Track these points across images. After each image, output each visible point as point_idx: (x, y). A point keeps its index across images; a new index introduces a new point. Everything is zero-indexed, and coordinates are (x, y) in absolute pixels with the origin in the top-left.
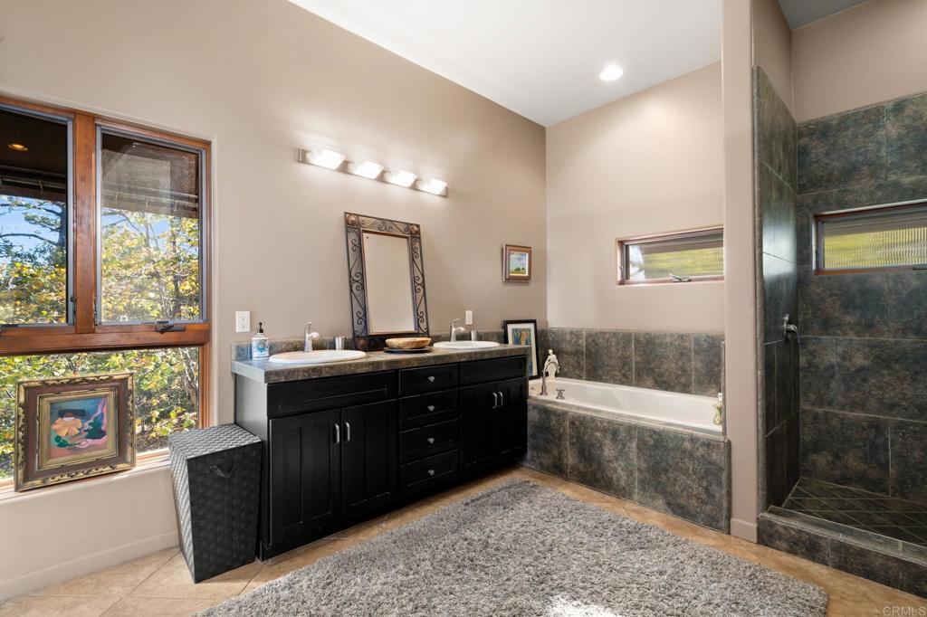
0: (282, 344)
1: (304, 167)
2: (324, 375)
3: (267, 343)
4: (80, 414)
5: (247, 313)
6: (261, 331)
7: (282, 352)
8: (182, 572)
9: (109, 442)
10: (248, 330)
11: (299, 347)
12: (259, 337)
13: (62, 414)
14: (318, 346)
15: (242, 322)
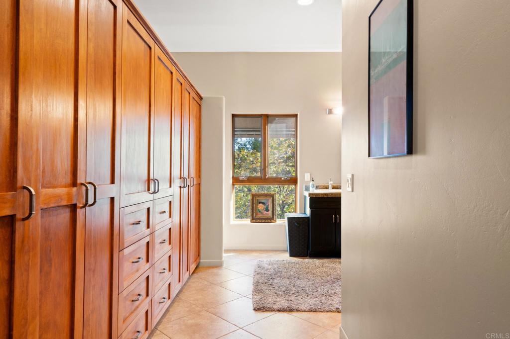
0: (321, 186)
1: (330, 116)
2: (329, 197)
3: (315, 185)
4: (263, 203)
5: (309, 174)
6: (313, 181)
7: (321, 189)
8: (288, 255)
9: (270, 213)
10: (309, 180)
11: (327, 188)
12: (312, 183)
13: (260, 203)
14: (334, 188)
15: (307, 177)
